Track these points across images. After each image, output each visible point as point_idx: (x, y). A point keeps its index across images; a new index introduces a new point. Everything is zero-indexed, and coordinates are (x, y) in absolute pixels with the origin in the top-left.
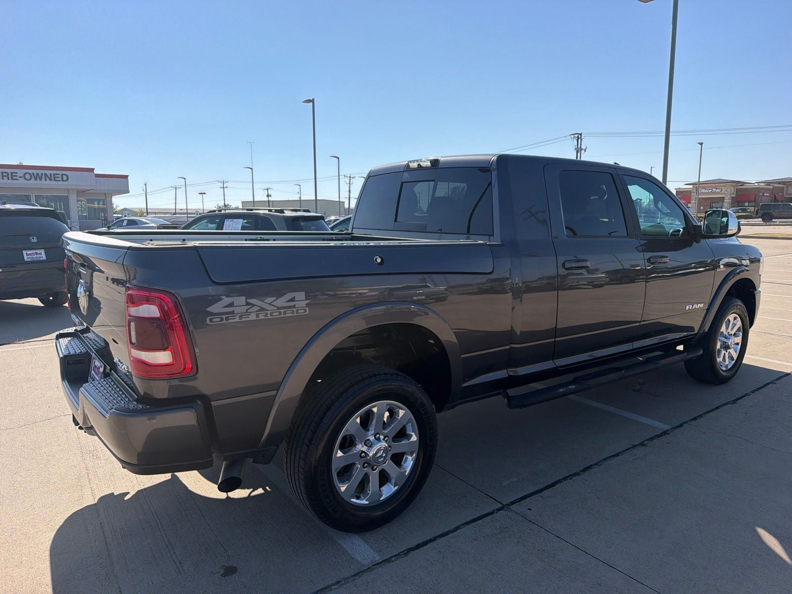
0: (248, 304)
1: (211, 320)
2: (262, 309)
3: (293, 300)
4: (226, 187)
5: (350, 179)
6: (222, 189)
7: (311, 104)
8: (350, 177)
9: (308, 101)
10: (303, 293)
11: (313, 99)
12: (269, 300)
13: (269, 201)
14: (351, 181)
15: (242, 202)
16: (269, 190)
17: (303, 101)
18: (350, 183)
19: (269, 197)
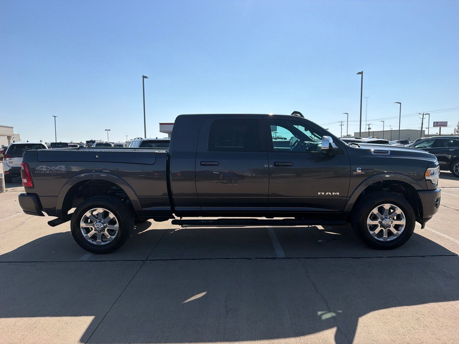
0: (47, 168)
1: (36, 172)
2: (51, 170)
3: (61, 168)
4: (343, 125)
5: (423, 116)
6: (341, 126)
7: (361, 75)
8: (423, 114)
9: (359, 73)
10: (64, 166)
11: (362, 72)
12: (53, 167)
13: (369, 132)
14: (424, 116)
15: (355, 133)
16: (370, 125)
17: (357, 73)
18: (423, 118)
19: (370, 130)
